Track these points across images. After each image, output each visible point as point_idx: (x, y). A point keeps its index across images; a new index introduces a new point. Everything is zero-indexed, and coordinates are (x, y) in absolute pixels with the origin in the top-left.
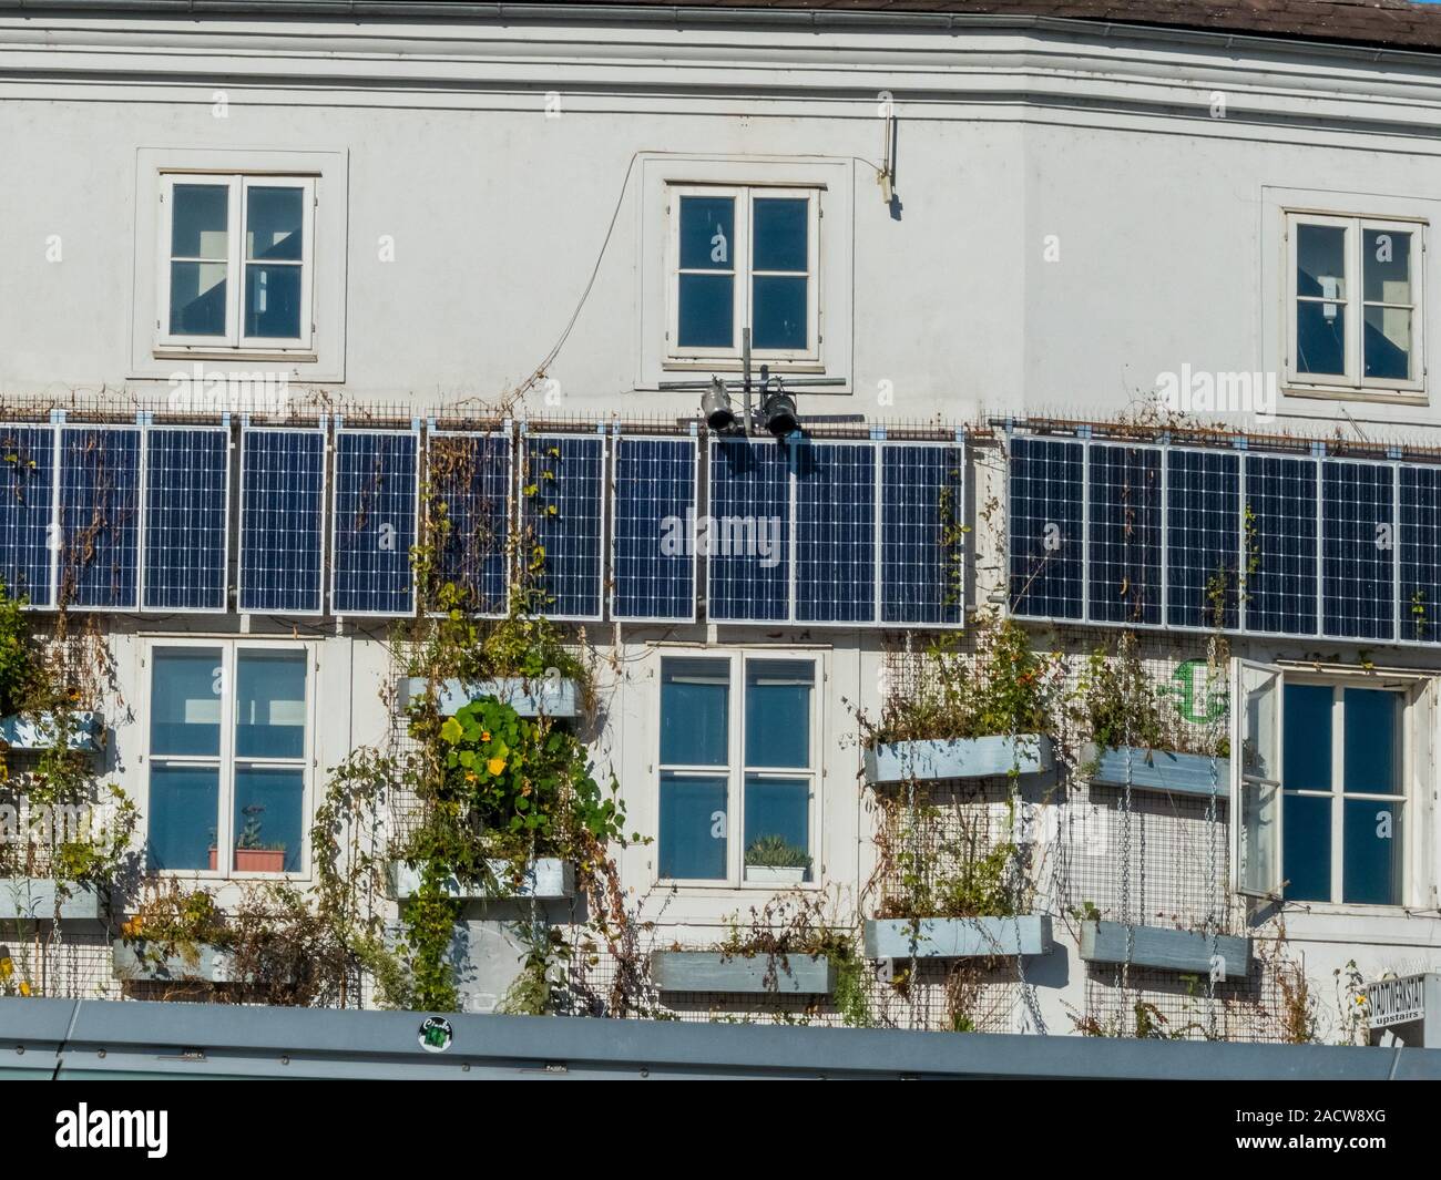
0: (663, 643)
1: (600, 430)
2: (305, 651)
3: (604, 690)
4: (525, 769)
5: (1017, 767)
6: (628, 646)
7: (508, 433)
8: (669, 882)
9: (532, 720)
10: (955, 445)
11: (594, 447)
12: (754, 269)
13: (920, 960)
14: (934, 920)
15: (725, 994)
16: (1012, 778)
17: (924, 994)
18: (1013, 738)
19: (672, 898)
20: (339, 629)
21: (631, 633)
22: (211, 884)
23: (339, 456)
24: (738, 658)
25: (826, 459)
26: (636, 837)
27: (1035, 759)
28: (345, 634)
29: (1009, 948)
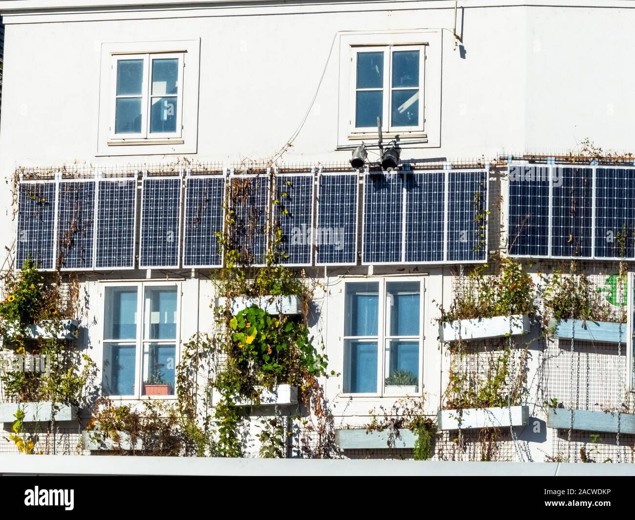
0: (346, 276)
1: (313, 171)
2: (176, 286)
3: (319, 300)
4: (267, 341)
5: (511, 332)
6: (330, 278)
7: (268, 175)
8: (348, 395)
9: (277, 316)
10: (484, 170)
11: (309, 180)
12: (393, 87)
13: (462, 430)
14: (469, 410)
15: (374, 450)
16: (508, 337)
17: (472, 447)
18: (509, 318)
19: (350, 403)
20: (193, 274)
21: (332, 272)
22: (132, 402)
23: (188, 190)
24: (382, 281)
25: (421, 180)
26: (333, 373)
27: (520, 327)
28: (196, 277)
29: (506, 423)
